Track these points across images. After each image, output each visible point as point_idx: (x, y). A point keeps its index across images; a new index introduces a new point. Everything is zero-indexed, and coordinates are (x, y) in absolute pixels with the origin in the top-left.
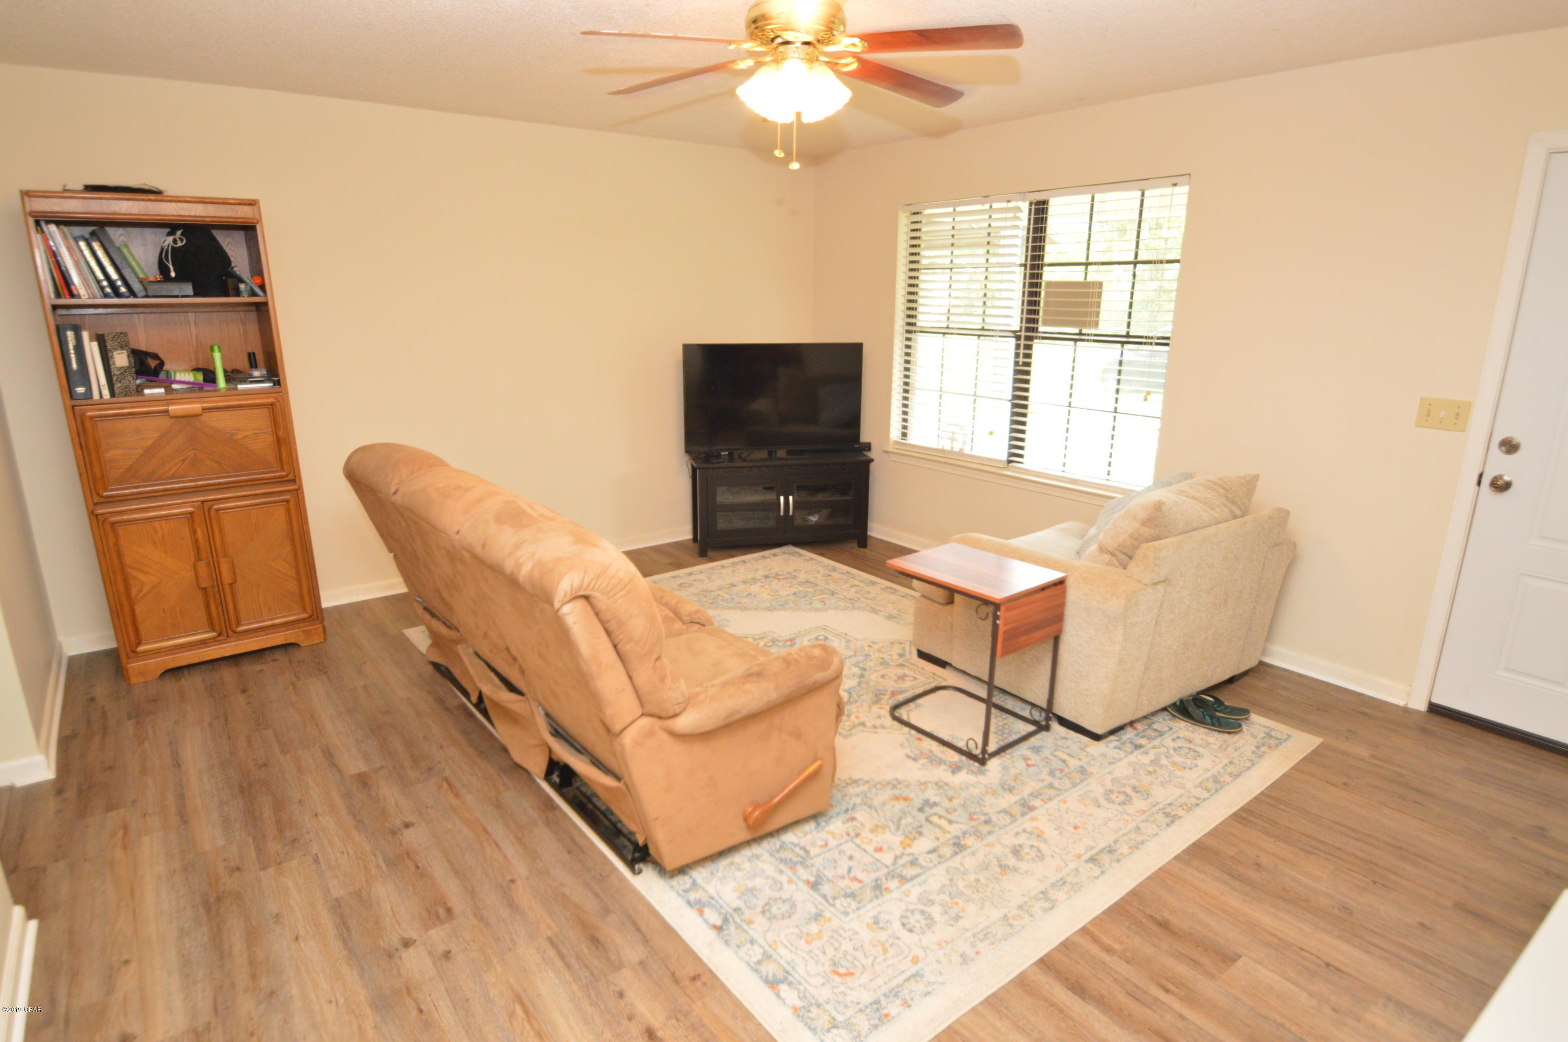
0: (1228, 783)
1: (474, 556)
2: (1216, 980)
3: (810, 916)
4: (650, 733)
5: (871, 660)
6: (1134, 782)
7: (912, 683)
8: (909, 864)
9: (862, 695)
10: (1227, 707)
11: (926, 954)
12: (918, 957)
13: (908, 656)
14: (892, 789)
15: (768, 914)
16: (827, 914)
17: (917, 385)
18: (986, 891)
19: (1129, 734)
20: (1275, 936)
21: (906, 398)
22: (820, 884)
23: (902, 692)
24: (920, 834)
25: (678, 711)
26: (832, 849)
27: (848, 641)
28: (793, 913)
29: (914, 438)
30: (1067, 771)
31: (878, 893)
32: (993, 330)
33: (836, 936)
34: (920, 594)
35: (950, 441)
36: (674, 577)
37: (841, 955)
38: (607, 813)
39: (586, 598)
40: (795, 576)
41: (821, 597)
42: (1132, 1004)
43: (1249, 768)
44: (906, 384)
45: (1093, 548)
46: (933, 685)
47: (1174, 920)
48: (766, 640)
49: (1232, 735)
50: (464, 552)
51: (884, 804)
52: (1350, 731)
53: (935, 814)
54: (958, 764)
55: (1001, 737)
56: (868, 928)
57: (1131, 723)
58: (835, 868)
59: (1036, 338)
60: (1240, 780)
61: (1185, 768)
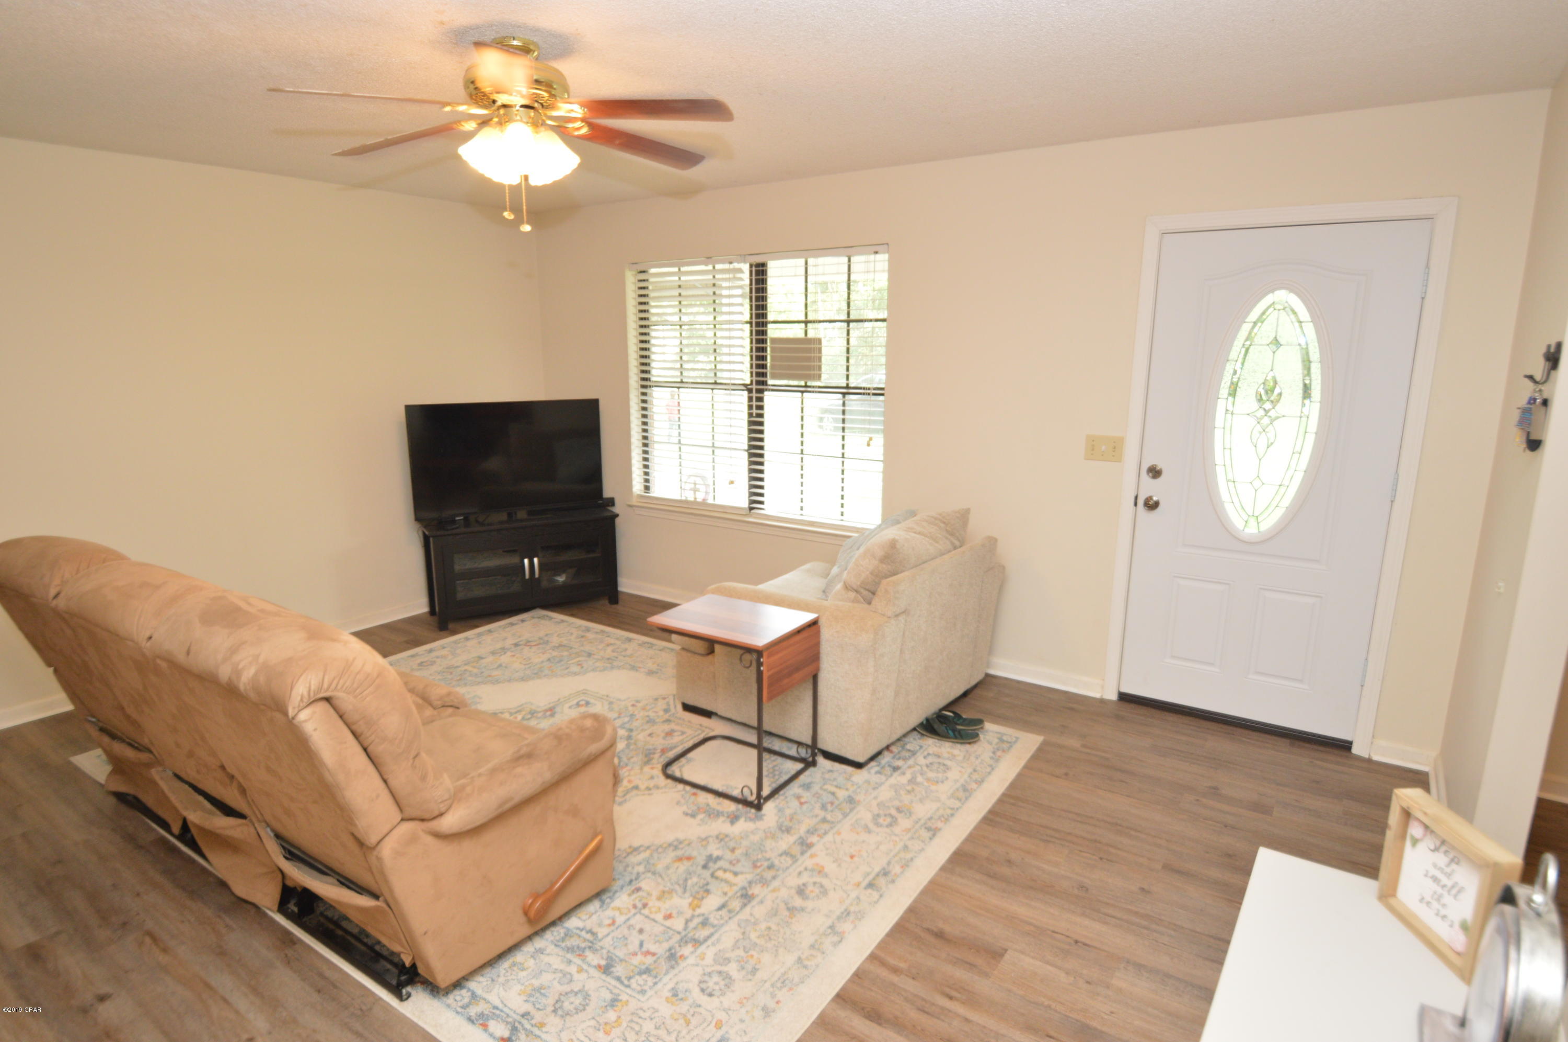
0: (975, 790)
1: (173, 664)
2: (990, 977)
3: (606, 1004)
4: (413, 839)
5: (637, 720)
6: (897, 803)
7: (681, 738)
8: (700, 926)
9: (632, 757)
10: (965, 720)
11: (729, 1016)
12: (721, 1021)
13: (673, 711)
14: (673, 850)
15: (560, 1012)
16: (624, 997)
17: (656, 438)
18: (778, 937)
19: (886, 758)
20: (1030, 924)
21: (646, 452)
22: (612, 966)
23: (671, 749)
24: (708, 892)
25: (443, 810)
26: (621, 925)
27: (611, 703)
28: (587, 1005)
29: (658, 491)
30: (837, 803)
31: (673, 962)
32: (725, 384)
33: (636, 1019)
34: (680, 647)
35: (692, 492)
36: (413, 656)
37: (644, 1039)
38: (361, 936)
39: (328, 700)
40: (547, 641)
41: (578, 659)
42: (923, 1019)
43: (990, 773)
44: (645, 438)
45: (839, 586)
46: (701, 737)
47: (947, 928)
48: (523, 713)
49: (972, 745)
50: (159, 661)
51: (668, 868)
52: (1063, 726)
53: (719, 869)
54: (735, 814)
55: (772, 780)
56: (668, 1002)
57: (887, 748)
58: (626, 945)
59: (766, 390)
60: (985, 785)
61: (937, 782)
